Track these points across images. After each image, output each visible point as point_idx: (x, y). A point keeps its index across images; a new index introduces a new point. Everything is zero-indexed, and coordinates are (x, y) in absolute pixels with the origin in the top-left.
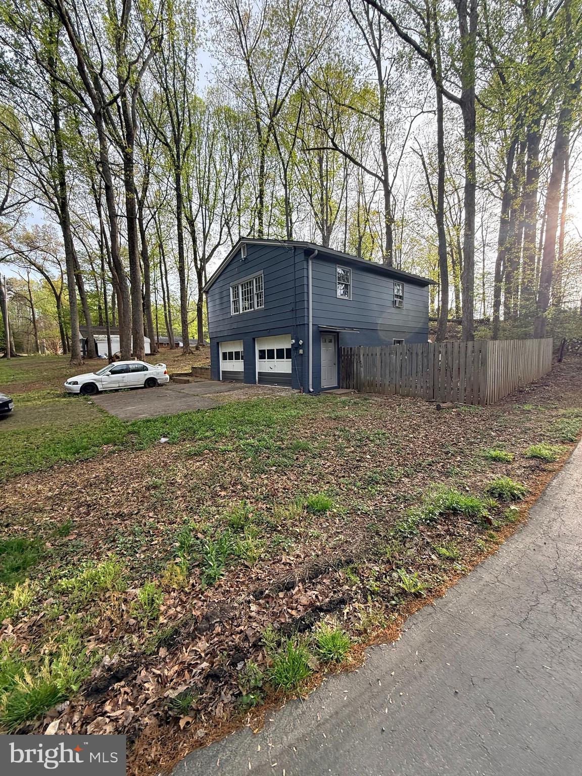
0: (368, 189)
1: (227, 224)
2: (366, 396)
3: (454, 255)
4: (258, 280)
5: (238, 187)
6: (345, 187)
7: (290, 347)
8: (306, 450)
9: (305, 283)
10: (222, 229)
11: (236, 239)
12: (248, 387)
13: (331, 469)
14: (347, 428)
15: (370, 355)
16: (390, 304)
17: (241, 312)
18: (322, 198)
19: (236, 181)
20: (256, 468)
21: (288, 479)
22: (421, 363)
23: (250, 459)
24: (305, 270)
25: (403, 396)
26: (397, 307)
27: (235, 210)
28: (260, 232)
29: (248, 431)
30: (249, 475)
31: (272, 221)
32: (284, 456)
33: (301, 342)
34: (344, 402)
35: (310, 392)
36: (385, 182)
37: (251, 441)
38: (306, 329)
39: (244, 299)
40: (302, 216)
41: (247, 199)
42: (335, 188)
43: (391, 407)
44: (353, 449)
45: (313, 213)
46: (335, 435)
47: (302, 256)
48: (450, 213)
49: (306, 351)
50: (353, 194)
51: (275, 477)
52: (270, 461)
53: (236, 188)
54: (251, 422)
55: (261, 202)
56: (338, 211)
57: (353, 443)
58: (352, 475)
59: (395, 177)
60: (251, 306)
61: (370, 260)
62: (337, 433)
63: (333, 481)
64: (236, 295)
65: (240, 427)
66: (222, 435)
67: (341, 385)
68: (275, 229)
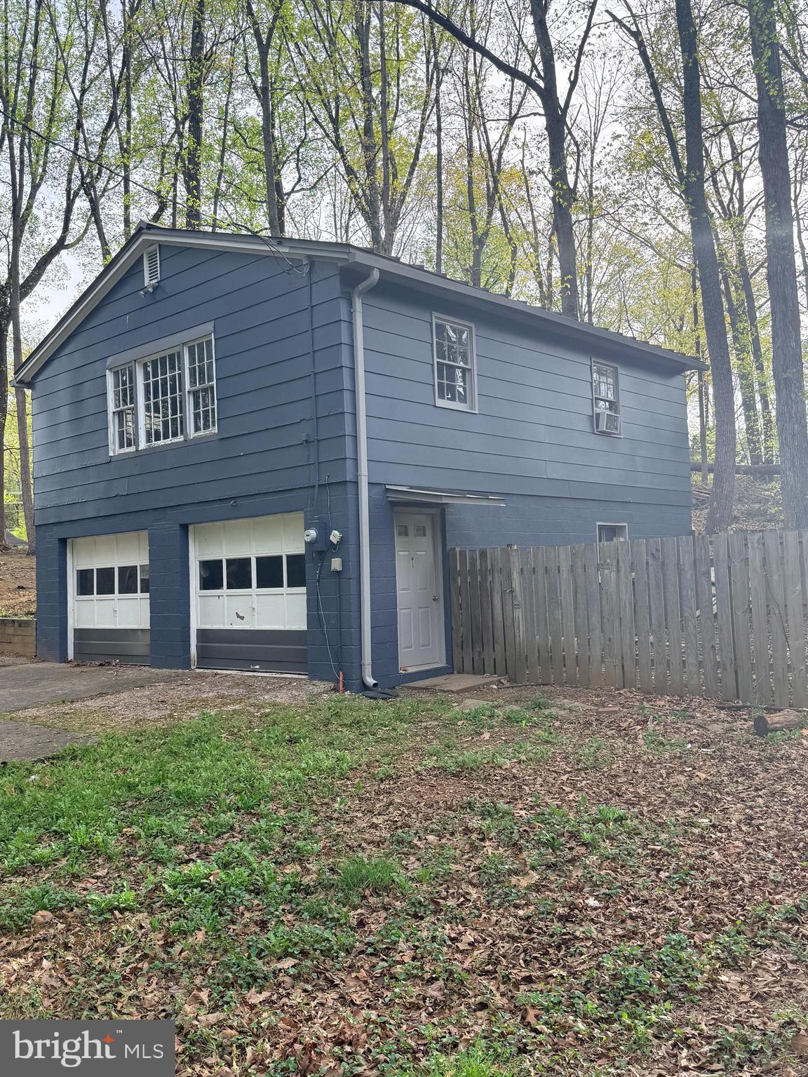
0: (496, 110)
1: (88, 187)
2: (537, 694)
3: (734, 294)
4: (197, 350)
5: (122, 88)
6: (431, 104)
7: (300, 550)
8: (386, 888)
9: (345, 361)
10: (70, 203)
11: (115, 231)
12: (167, 680)
13: (480, 954)
14: (502, 805)
15: (540, 571)
16: (585, 425)
17: (143, 445)
18: (368, 130)
19: (116, 72)
20: (228, 966)
21: (342, 999)
22: (691, 593)
23: (200, 936)
24: (344, 326)
25: (649, 693)
26: (603, 433)
27: (113, 150)
28: (193, 214)
29: (182, 832)
30: (204, 995)
31: (223, 186)
32: (318, 916)
33: (335, 536)
34: (473, 717)
35: (365, 687)
36: (548, 95)
37: (197, 868)
38: (350, 496)
39: (155, 408)
40: (310, 175)
41: (148, 123)
42: (404, 106)
43: (619, 729)
44: (535, 876)
45: (342, 169)
46: (467, 831)
47: (335, 286)
48: (715, 183)
49: (352, 565)
50: (455, 124)
51: (297, 997)
52: (271, 938)
53: (116, 92)
54: (188, 800)
55: (196, 131)
56: (414, 165)
57: (531, 856)
58: (555, 972)
59: (573, 84)
60: (176, 427)
61: (508, 294)
62: (475, 823)
63: (500, 1001)
64: (127, 395)
65: (153, 820)
66: (92, 851)
67: (457, 662)
68: (230, 209)
